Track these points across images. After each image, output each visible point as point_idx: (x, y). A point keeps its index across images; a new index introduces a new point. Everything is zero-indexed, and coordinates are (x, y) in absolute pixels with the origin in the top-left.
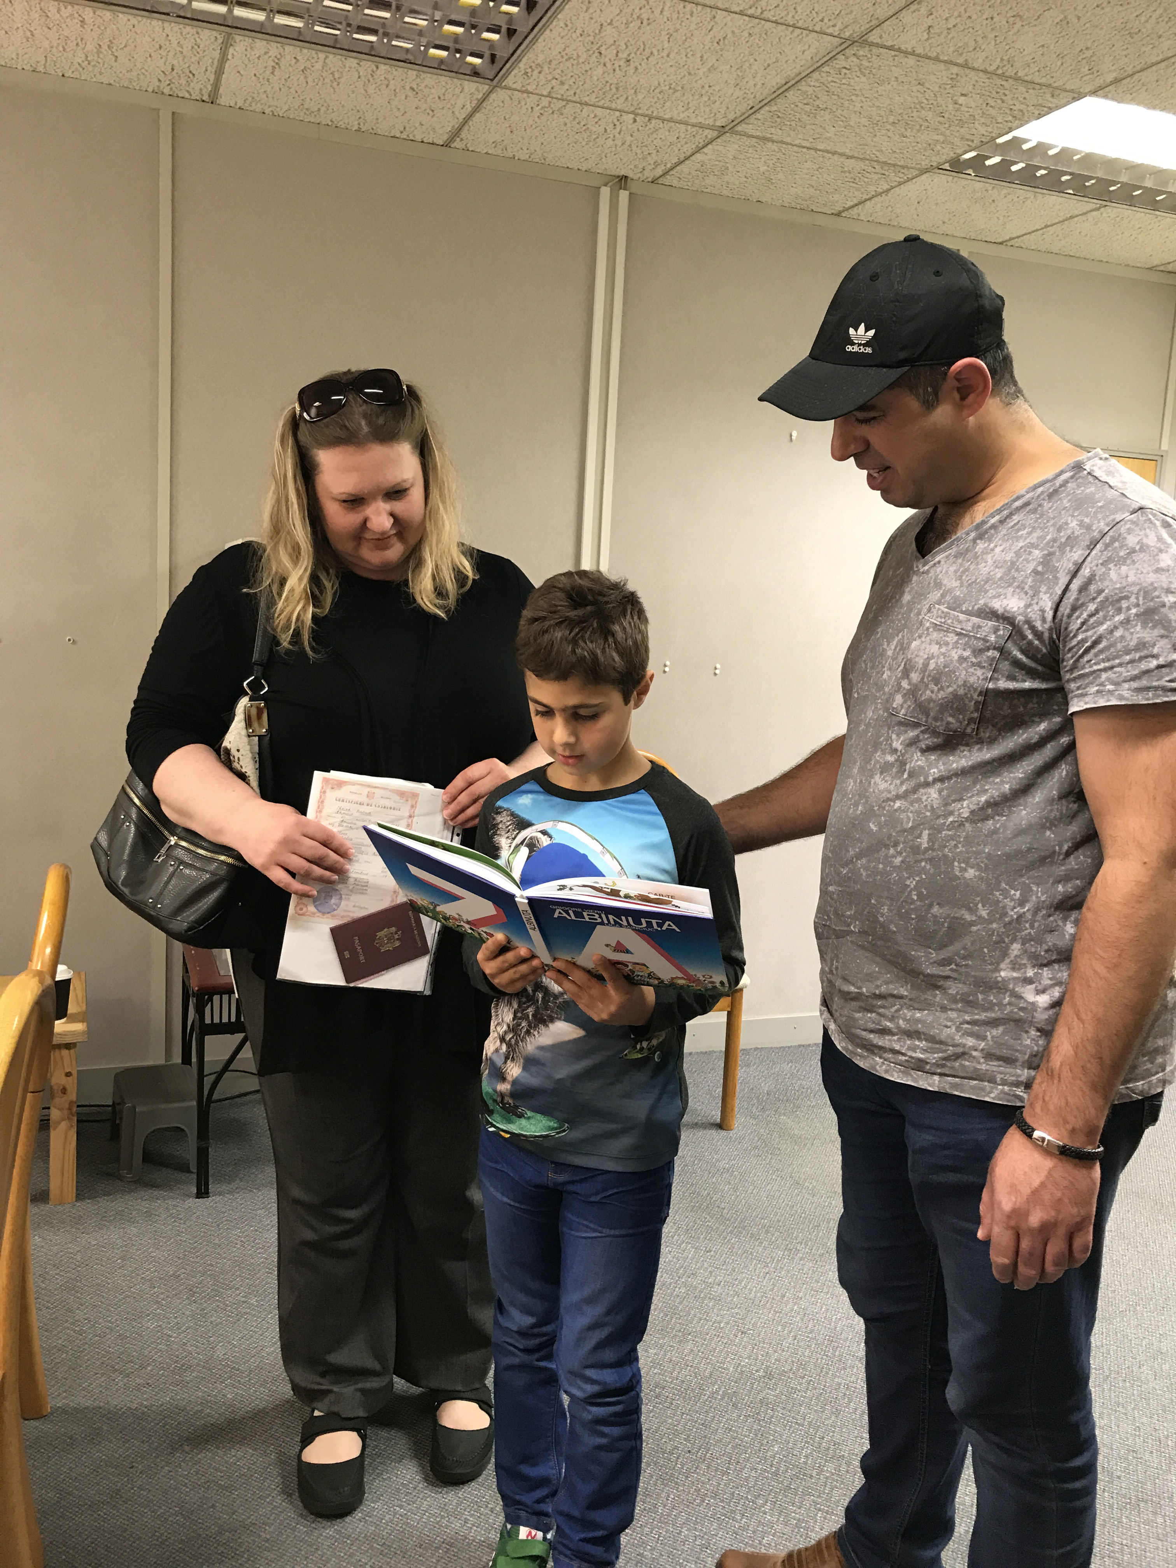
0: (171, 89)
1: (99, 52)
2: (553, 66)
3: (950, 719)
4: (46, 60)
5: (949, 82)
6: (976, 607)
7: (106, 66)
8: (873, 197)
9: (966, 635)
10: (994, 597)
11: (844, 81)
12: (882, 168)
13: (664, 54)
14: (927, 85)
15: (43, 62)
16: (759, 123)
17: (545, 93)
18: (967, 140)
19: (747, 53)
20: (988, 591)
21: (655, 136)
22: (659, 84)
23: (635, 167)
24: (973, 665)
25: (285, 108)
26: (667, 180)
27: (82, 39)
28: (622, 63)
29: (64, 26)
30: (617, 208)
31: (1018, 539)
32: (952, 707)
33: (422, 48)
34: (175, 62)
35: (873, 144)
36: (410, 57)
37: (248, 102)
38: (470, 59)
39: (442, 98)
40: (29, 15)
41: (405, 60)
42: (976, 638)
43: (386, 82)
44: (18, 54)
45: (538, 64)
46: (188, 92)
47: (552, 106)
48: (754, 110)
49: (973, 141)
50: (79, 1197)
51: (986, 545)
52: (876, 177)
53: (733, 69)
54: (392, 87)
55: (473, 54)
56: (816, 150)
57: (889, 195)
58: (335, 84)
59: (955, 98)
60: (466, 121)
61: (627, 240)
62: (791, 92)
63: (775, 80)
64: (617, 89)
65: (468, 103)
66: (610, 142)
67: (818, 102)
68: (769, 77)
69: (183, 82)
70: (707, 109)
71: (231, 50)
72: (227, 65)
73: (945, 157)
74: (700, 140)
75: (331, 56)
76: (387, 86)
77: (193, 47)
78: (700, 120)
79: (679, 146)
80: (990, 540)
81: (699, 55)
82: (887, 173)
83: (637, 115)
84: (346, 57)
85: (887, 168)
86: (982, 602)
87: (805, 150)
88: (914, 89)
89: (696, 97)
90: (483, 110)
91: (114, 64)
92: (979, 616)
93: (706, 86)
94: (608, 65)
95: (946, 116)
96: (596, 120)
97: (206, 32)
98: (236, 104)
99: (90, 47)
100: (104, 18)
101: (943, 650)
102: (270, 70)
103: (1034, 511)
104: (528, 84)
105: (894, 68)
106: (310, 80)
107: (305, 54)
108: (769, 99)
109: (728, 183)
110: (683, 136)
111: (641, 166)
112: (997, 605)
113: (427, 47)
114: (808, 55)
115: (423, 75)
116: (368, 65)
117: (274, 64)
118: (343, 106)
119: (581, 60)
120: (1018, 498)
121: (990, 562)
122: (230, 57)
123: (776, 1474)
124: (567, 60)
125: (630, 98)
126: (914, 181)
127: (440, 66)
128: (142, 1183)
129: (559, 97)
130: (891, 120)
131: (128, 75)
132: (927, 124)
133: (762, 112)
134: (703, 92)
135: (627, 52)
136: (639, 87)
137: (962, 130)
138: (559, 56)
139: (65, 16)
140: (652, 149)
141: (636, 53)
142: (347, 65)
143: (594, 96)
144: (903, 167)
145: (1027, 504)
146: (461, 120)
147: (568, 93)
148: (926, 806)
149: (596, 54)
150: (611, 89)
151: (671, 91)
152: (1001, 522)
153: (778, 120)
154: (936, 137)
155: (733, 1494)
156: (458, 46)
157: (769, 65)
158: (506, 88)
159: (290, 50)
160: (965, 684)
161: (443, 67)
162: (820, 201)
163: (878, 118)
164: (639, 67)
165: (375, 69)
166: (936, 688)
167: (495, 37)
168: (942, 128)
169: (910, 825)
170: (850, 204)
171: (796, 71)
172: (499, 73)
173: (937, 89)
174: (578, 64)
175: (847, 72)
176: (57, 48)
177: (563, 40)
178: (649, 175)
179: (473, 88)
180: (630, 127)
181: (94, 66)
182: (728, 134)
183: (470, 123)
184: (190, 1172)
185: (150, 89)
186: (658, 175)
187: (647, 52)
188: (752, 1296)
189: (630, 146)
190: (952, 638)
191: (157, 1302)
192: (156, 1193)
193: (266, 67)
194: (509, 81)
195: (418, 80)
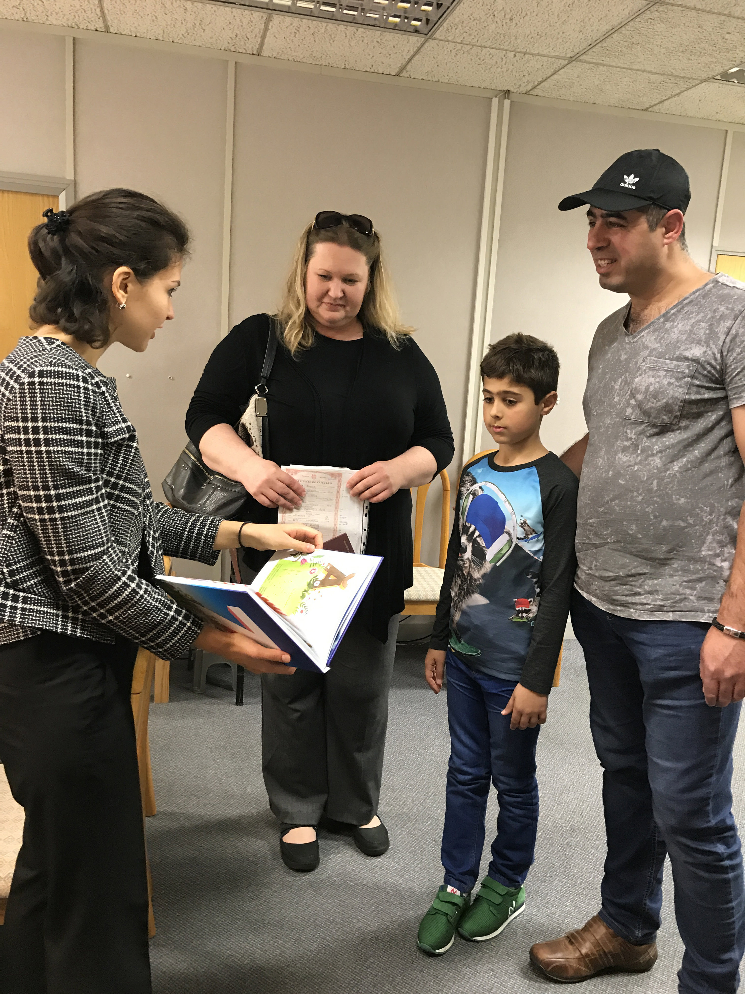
0: (235, 48)
1: (194, 27)
2: (464, 25)
3: (665, 417)
4: (164, 33)
5: (719, 25)
6: (675, 356)
7: (198, 35)
8: (669, 98)
9: (671, 371)
10: (685, 350)
11: (650, 27)
12: (675, 79)
13: (534, 14)
14: (704, 28)
15: (162, 34)
16: (595, 54)
17: (459, 41)
18: (732, 61)
19: (587, 12)
20: (680, 347)
21: (527, 64)
22: (531, 33)
23: (515, 84)
24: (677, 386)
25: (302, 56)
26: (535, 92)
27: (185, 20)
28: (508, 21)
29: (174, 12)
30: (503, 110)
31: (690, 318)
32: (665, 411)
33: (385, 17)
34: (238, 32)
35: (669, 65)
36: (377, 23)
37: (280, 54)
38: (414, 23)
39: (396, 46)
40: (155, 6)
41: (374, 25)
42: (677, 372)
43: (362, 39)
44: (147, 30)
45: (456, 24)
46: (245, 49)
47: (463, 48)
48: (591, 46)
49: (735, 61)
50: (171, 700)
51: (671, 324)
52: (671, 85)
53: (578, 22)
54: (365, 41)
55: (416, 19)
56: (632, 70)
57: (680, 96)
58: (331, 41)
59: (723, 35)
60: (410, 60)
61: (508, 133)
62: (616, 34)
63: (605, 27)
64: (504, 37)
65: (412, 49)
66: (499, 69)
67: (632, 40)
68: (601, 26)
69: (242, 43)
70: (561, 47)
71: (271, 24)
72: (268, 33)
73: (717, 72)
74: (556, 66)
75: (330, 25)
76: (363, 41)
77: (249, 23)
78: (557, 54)
79: (543, 70)
80: (673, 321)
81: (556, 14)
82: (678, 83)
83: (516, 52)
84: (338, 25)
85: (678, 79)
86: (678, 353)
87: (624, 70)
88: (696, 30)
89: (554, 40)
90: (421, 53)
91: (202, 34)
92: (677, 361)
93: (561, 33)
94: (499, 22)
95: (717, 46)
96: (491, 56)
97: (257, 13)
98: (273, 55)
99: (189, 25)
100: (198, 7)
101: (658, 380)
102: (293, 35)
103: (697, 305)
104: (449, 36)
105: (682, 18)
106: (317, 40)
107: (314, 24)
108: (601, 39)
109: (574, 92)
110: (545, 64)
111: (518, 84)
112: (688, 354)
113: (387, 17)
114: (626, 12)
115: (384, 34)
116: (351, 29)
117: (296, 31)
118: (336, 54)
119: (482, 21)
120: (686, 299)
121: (676, 332)
122: (270, 28)
123: (574, 885)
124: (473, 21)
125: (512, 42)
126: (697, 87)
127: (395, 27)
128: (205, 694)
129: (468, 43)
130: (681, 50)
131: (211, 40)
132: (704, 51)
133: (597, 47)
134: (559, 36)
135: (511, 14)
136: (518, 35)
137: (728, 55)
138: (468, 19)
139: (175, 6)
140: (526, 73)
141: (516, 15)
142: (339, 30)
143: (490, 41)
144: (689, 79)
145: (691, 301)
146: (407, 60)
147: (474, 41)
148: (654, 467)
149: (492, 16)
150: (500, 37)
151: (539, 37)
152: (678, 311)
153: (607, 52)
154: (711, 60)
155: (547, 894)
156: (407, 15)
157: (601, 19)
158: (435, 39)
159: (306, 22)
160: (672, 397)
161: (397, 28)
162: (634, 102)
163: (672, 49)
164: (518, 23)
165: (356, 31)
166: (655, 401)
167: (429, 8)
168: (714, 53)
169: (645, 478)
170: (653, 103)
171: (619, 21)
172: (431, 29)
173: (711, 30)
174: (480, 23)
175: (652, 21)
176: (170, 26)
177: (471, 9)
178: (523, 89)
179: (415, 40)
180: (511, 60)
181: (192, 36)
182: (574, 62)
183: (413, 61)
184: (232, 690)
185: (223, 48)
186: (529, 90)
187: (524, 14)
188: (565, 783)
189: (512, 71)
190: (662, 373)
191: (214, 760)
192: (213, 701)
193: (291, 33)
194: (437, 35)
195: (382, 37)
